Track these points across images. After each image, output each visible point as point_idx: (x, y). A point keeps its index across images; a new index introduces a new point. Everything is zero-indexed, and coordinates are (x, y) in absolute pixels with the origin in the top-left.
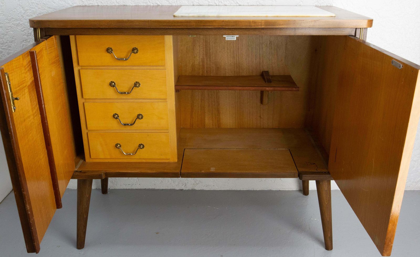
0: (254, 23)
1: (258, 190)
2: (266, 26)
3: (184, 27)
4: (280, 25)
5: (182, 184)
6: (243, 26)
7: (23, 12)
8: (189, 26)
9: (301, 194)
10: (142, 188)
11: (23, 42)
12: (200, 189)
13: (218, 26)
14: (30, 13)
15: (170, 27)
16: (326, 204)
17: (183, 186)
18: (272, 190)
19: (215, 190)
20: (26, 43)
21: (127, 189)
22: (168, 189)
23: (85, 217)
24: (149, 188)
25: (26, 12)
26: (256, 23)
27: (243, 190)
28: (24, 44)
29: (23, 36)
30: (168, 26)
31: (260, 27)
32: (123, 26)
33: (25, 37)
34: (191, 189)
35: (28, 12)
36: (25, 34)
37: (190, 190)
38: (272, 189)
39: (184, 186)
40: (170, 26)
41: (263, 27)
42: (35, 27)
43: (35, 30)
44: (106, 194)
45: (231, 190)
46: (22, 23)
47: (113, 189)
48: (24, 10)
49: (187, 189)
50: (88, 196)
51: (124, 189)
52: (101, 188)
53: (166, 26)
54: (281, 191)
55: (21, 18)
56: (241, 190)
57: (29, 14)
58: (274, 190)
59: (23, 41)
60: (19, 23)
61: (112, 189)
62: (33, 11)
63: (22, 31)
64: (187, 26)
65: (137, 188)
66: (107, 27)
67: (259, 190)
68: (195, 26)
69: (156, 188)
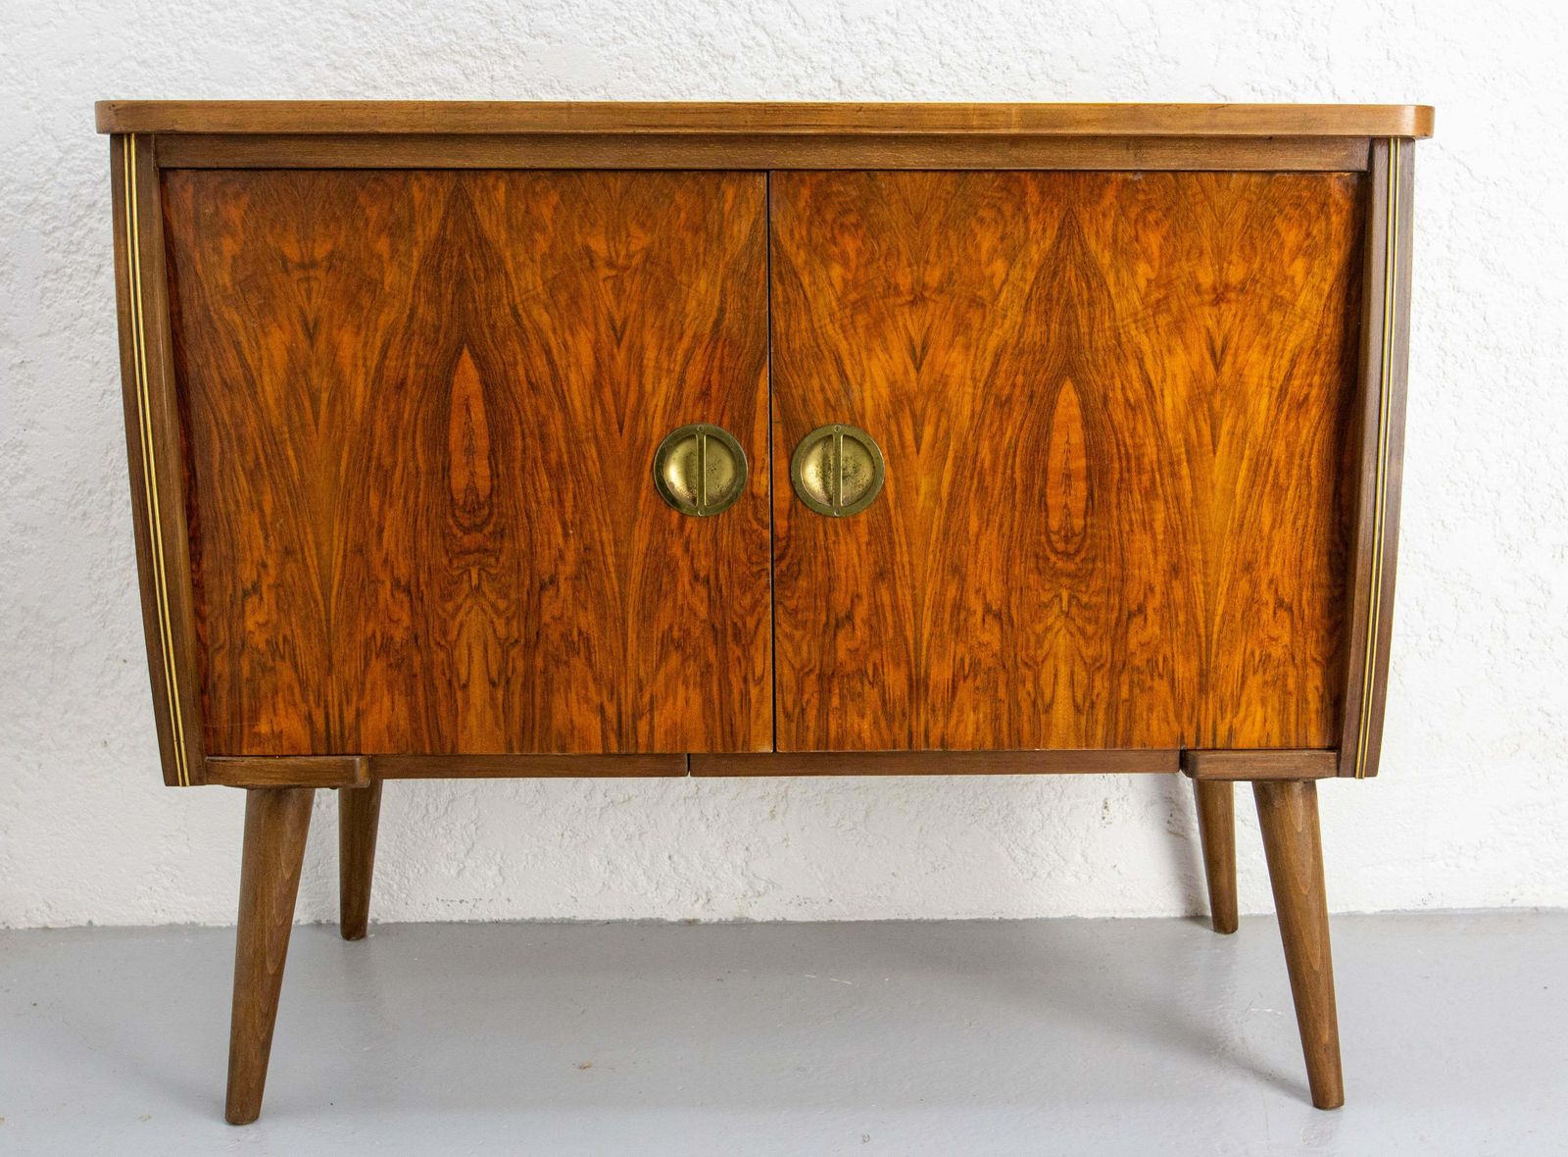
0: (981, 115)
1: (1021, 918)
2: (1028, 127)
3: (709, 131)
4: (1079, 123)
5: (694, 898)
6: (936, 128)
7: (56, 155)
8: (729, 127)
9: (1206, 933)
10: (518, 918)
11: (45, 277)
12: (769, 918)
13: (843, 126)
14: (86, 159)
15: (652, 131)
16: (1305, 892)
17: (697, 906)
18: (1083, 919)
19: (837, 919)
20: (56, 283)
21: (451, 923)
22: (632, 921)
23: (271, 969)
24: (548, 917)
25: (69, 157)
26: (988, 114)
27: (955, 918)
28: (49, 284)
29: (47, 252)
30: (644, 126)
31: (1004, 131)
32: (468, 126)
33: (57, 256)
34: (731, 919)
35: (74, 158)
36: (58, 245)
37: (726, 920)
38: (1079, 915)
39: (703, 906)
40: (656, 127)
41: (1014, 131)
42: (117, 130)
43: (117, 139)
44: (358, 939)
45: (906, 918)
46: (50, 199)
47: (391, 921)
48: (59, 147)
49: (715, 920)
50: (287, 877)
51: (438, 923)
52: (338, 920)
53: (638, 126)
54: (1119, 919)
55: (47, 180)
56: (949, 918)
57: (78, 162)
58: (1090, 916)
59: (46, 273)
60: (35, 200)
61: (389, 924)
62: (97, 150)
63: (44, 233)
64: (720, 127)
65: (495, 918)
66: (407, 130)
67: (1025, 920)
68: (752, 127)
69: (580, 918)
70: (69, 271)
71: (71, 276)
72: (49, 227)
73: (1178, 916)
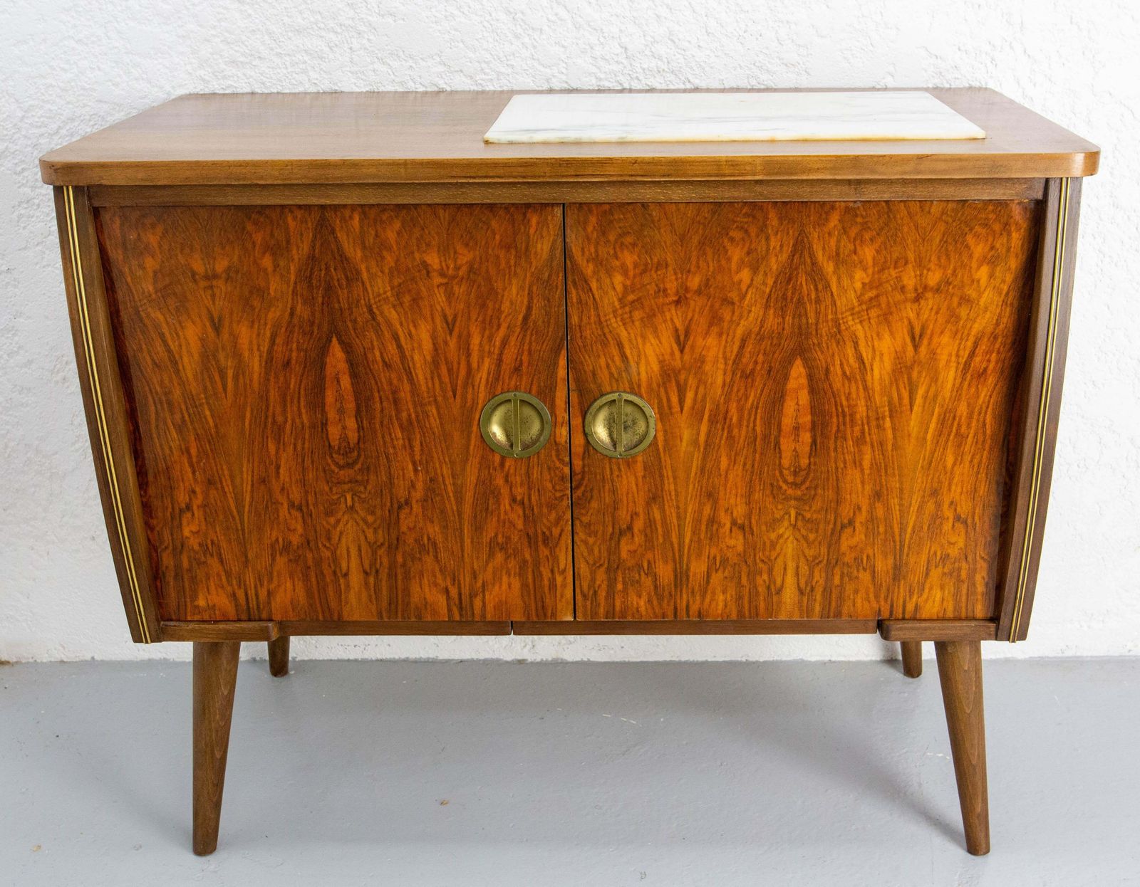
0: (732, 165)
1: (761, 660)
2: (769, 174)
3: (517, 180)
4: (810, 170)
5: (523, 645)
6: (698, 176)
7: (20, 114)
8: (532, 177)
9: (897, 675)
10: (397, 657)
12: (578, 659)
13: (621, 175)
15: (471, 181)
16: (968, 711)
17: (526, 650)
18: (807, 661)
19: (627, 660)
21: (348, 660)
22: (479, 660)
23: (218, 755)
24: (418, 657)
26: (737, 165)
27: (714, 659)
30: (465, 177)
31: (749, 178)
32: (327, 179)
34: (550, 659)
37: (547, 660)
38: (805, 659)
39: (529, 651)
40: (474, 178)
41: (757, 178)
42: (58, 184)
43: (58, 191)
44: (283, 676)
45: (677, 660)
46: (18, 147)
47: (306, 659)
48: (20, 107)
49: (539, 660)
50: (225, 694)
51: (339, 661)
52: (267, 658)
53: (460, 177)
54: (834, 662)
55: (14, 133)
56: (709, 660)
58: (813, 659)
60: (7, 148)
61: (304, 661)
64: (524, 177)
65: (379, 657)
66: (279, 182)
67: (765, 662)
68: (550, 177)
69: (441, 657)
70: (36, 201)
71: (39, 205)
72: (19, 169)
73: (878, 659)
